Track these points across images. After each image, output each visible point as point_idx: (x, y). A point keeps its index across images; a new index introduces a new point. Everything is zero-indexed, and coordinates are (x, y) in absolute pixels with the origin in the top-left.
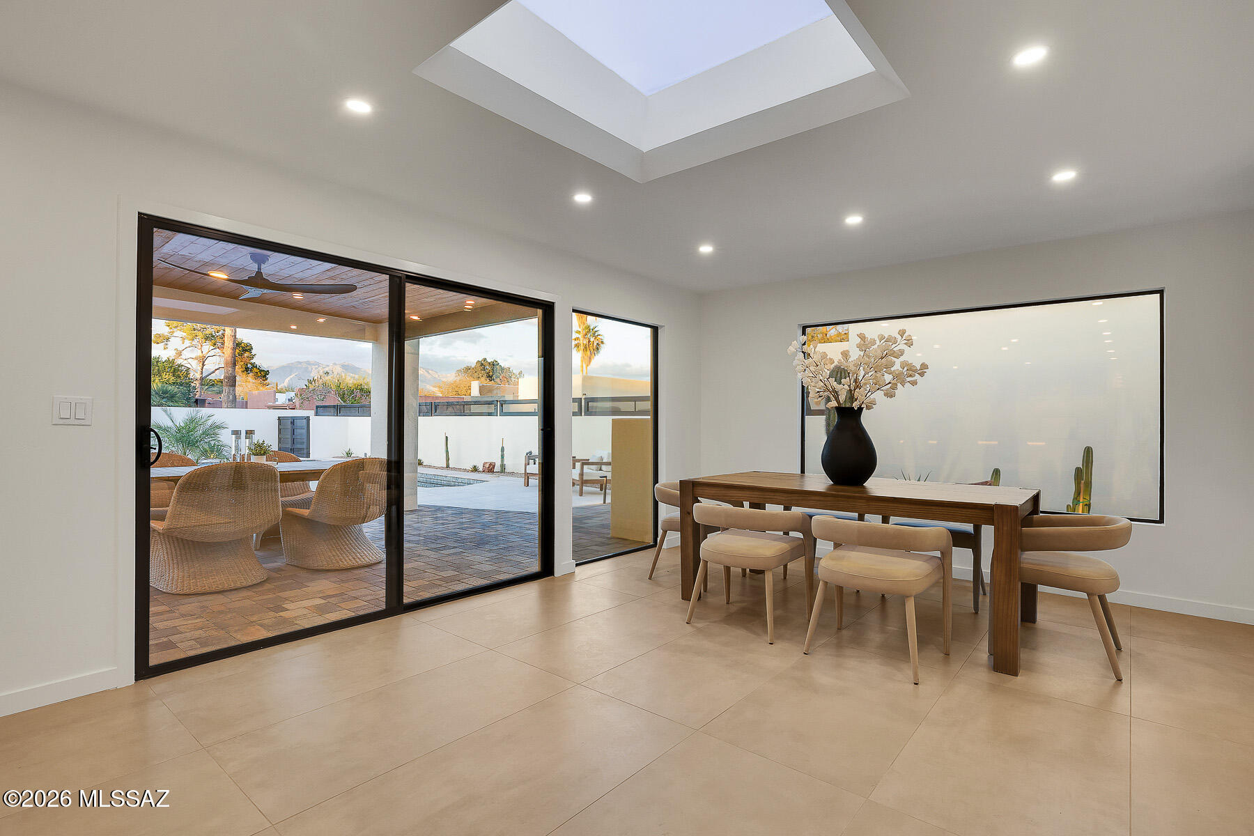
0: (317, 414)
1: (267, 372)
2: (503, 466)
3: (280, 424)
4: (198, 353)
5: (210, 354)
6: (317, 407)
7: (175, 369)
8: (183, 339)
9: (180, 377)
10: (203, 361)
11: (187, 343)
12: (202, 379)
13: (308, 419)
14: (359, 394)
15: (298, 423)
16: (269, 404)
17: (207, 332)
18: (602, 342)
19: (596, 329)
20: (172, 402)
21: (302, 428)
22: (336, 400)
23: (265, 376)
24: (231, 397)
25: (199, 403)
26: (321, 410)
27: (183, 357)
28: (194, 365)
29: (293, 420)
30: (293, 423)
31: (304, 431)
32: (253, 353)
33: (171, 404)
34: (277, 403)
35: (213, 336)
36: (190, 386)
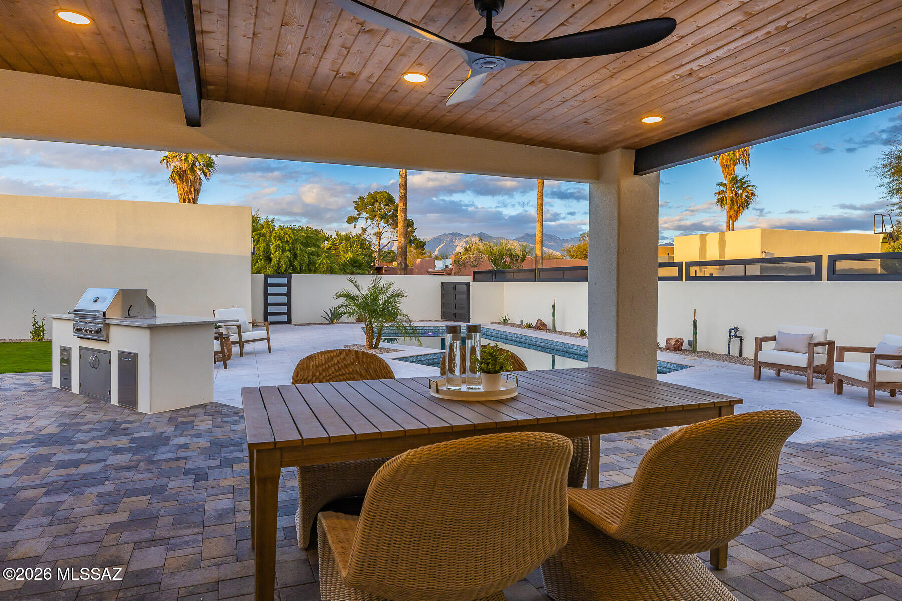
0: (474, 280)
1: (425, 243)
2: (693, 343)
3: (443, 289)
4: (376, 230)
5: (384, 231)
6: (474, 273)
7: (361, 242)
8: (367, 219)
9: (365, 249)
10: (379, 235)
11: (369, 222)
12: (380, 250)
13: (468, 284)
14: (508, 260)
15: (458, 288)
16: (430, 270)
17: (382, 213)
18: (753, 194)
19: (744, 180)
20: (360, 270)
21: (461, 293)
22: (489, 266)
23: (423, 247)
24: (403, 265)
25: (379, 271)
26: (478, 276)
27: (367, 233)
28: (374, 239)
29: (454, 286)
30: (454, 289)
31: (465, 296)
32: (415, 227)
33: (359, 272)
34: (436, 269)
35: (386, 215)
36: (372, 257)
